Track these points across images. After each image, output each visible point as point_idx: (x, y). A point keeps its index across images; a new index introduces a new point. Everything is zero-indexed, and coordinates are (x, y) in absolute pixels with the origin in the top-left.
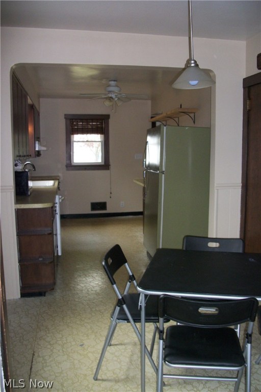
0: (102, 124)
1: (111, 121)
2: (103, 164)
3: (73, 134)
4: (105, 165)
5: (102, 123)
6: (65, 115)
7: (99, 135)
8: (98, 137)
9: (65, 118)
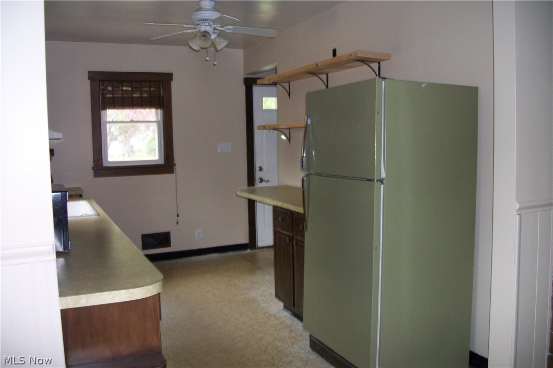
0: (159, 91)
1: (174, 85)
2: (162, 162)
3: (105, 108)
4: (167, 165)
5: (159, 87)
6: (90, 73)
7: (154, 110)
8: (152, 115)
9: (89, 78)
